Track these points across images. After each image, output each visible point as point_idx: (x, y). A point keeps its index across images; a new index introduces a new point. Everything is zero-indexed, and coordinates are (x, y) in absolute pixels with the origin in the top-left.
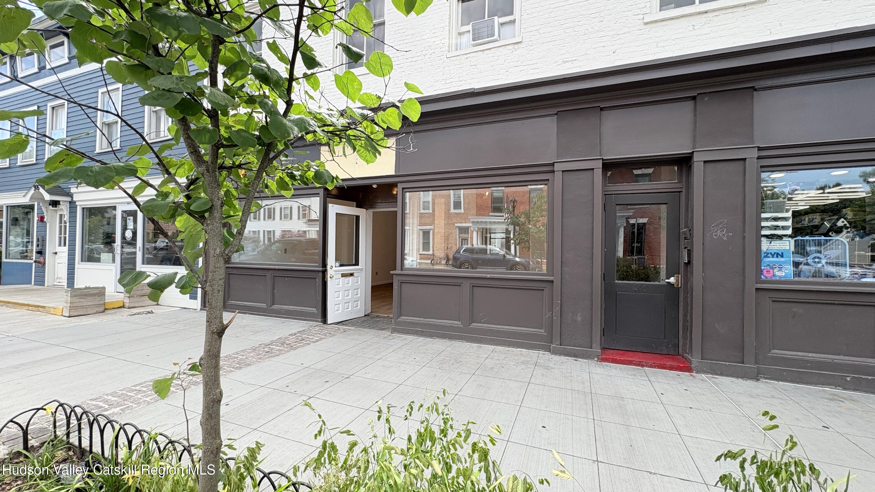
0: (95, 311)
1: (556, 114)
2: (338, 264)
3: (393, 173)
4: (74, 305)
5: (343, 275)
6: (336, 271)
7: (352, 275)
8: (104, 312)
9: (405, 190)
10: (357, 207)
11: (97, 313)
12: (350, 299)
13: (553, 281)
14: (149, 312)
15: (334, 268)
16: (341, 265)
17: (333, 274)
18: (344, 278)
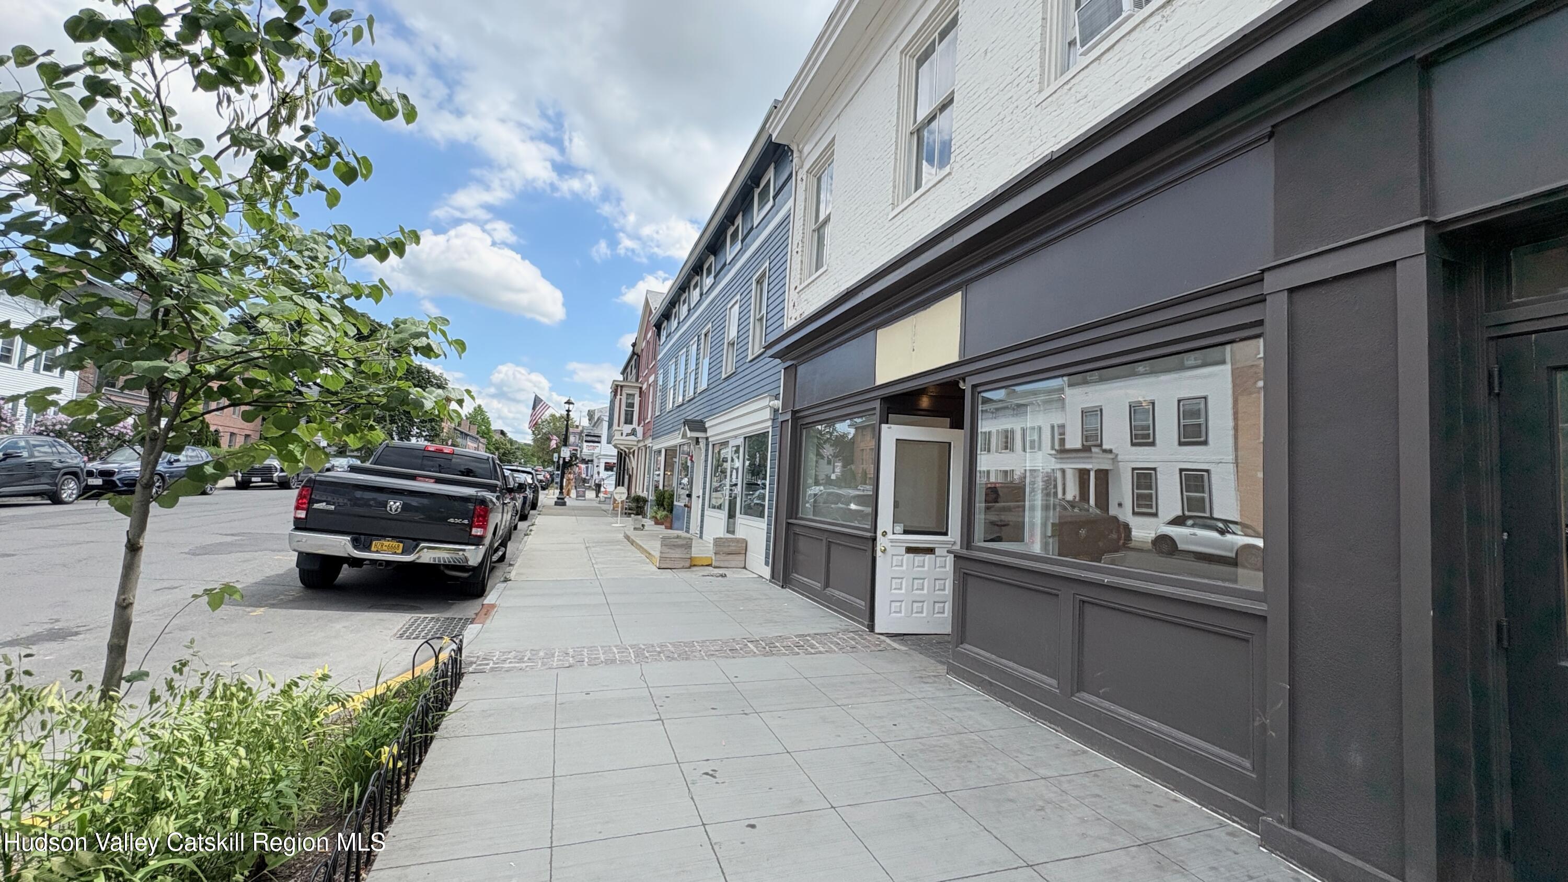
0: (681, 566)
1: (1271, 135)
2: (899, 528)
3: (955, 359)
4: (664, 555)
5: (910, 550)
6: (892, 541)
7: (931, 551)
8: (689, 568)
9: (979, 389)
10: (952, 427)
11: (683, 568)
12: (924, 595)
13: (1264, 618)
14: (722, 576)
15: (890, 536)
16: (906, 532)
17: (888, 545)
18: (911, 555)
